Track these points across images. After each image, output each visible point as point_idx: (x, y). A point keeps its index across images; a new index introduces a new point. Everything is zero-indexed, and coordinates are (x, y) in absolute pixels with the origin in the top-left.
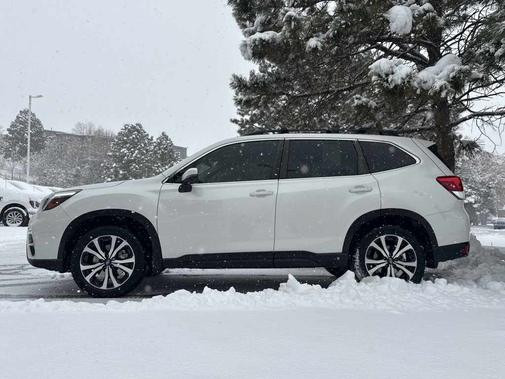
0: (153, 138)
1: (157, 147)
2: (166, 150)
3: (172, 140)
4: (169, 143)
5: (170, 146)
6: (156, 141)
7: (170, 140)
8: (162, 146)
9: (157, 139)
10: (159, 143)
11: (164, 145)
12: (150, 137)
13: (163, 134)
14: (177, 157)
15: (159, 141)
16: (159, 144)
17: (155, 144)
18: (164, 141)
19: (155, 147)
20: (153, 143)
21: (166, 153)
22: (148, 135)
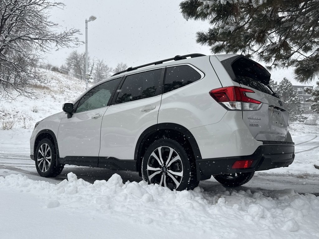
0: (277, 83)
1: (280, 89)
2: (287, 90)
3: (291, 82)
4: (289, 85)
5: (290, 87)
6: (279, 85)
7: (290, 83)
8: (284, 88)
9: (280, 83)
10: (281, 85)
11: (285, 86)
12: (275, 83)
13: (284, 79)
14: (295, 94)
15: (281, 84)
16: (281, 87)
17: (278, 87)
18: (285, 84)
19: (278, 89)
20: (277, 86)
21: (286, 92)
22: (273, 81)
